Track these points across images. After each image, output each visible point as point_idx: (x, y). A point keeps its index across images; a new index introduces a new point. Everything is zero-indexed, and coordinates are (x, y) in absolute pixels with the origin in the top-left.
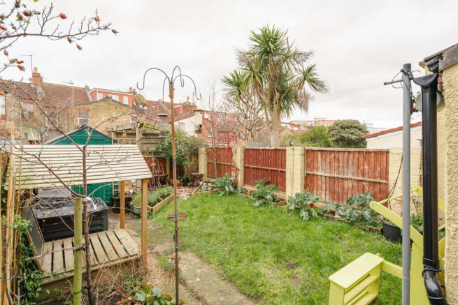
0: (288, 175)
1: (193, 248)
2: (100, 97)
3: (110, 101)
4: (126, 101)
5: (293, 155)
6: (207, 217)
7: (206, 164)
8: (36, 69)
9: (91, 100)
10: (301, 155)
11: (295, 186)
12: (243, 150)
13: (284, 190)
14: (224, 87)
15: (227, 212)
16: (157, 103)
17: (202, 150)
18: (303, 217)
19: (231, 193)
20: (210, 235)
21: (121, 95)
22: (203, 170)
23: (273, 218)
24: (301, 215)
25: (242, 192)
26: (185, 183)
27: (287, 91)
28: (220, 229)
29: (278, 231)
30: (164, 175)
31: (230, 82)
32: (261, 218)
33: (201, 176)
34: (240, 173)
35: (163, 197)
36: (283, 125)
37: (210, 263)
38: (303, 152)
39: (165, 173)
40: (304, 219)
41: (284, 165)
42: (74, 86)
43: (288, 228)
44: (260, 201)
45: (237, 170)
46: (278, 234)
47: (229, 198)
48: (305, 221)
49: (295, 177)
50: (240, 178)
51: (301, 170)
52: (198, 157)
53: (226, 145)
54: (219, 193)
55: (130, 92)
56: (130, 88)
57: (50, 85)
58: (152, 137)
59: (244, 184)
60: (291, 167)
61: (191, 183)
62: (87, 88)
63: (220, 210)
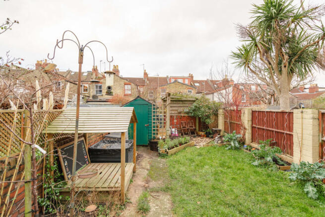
0: (295, 140)
1: (174, 193)
2: (173, 80)
3: (177, 83)
4: (187, 82)
5: (302, 118)
6: (203, 167)
7: (224, 122)
8: (145, 71)
9: (169, 82)
10: (314, 118)
11: (304, 152)
12: (251, 112)
13: (292, 154)
14: (233, 61)
15: (222, 165)
16: (206, 82)
17: (221, 112)
18: (308, 193)
19: (236, 148)
20: (194, 184)
21: (184, 78)
22: (221, 126)
23: (266, 184)
24: (306, 190)
25: (247, 149)
26: (208, 135)
27: (299, 52)
28: (207, 181)
29: (265, 201)
30: (194, 128)
31: (238, 56)
32: (253, 179)
33: (220, 131)
34: (247, 131)
35: (181, 144)
36: (320, 90)
37: (176, 213)
38: (316, 116)
39: (195, 126)
40: (309, 196)
41: (290, 128)
42: (159, 76)
43: (279, 201)
44: (259, 161)
45: (245, 129)
46: (263, 206)
47: (233, 152)
48: (311, 198)
49: (305, 142)
50: (248, 136)
51: (313, 136)
52: (218, 117)
53: (235, 108)
54: (226, 147)
55: (190, 77)
56: (190, 74)
57: (151, 78)
58: (186, 102)
59: (252, 142)
60: (299, 131)
61: (212, 136)
62: (167, 77)
63: (216, 163)
